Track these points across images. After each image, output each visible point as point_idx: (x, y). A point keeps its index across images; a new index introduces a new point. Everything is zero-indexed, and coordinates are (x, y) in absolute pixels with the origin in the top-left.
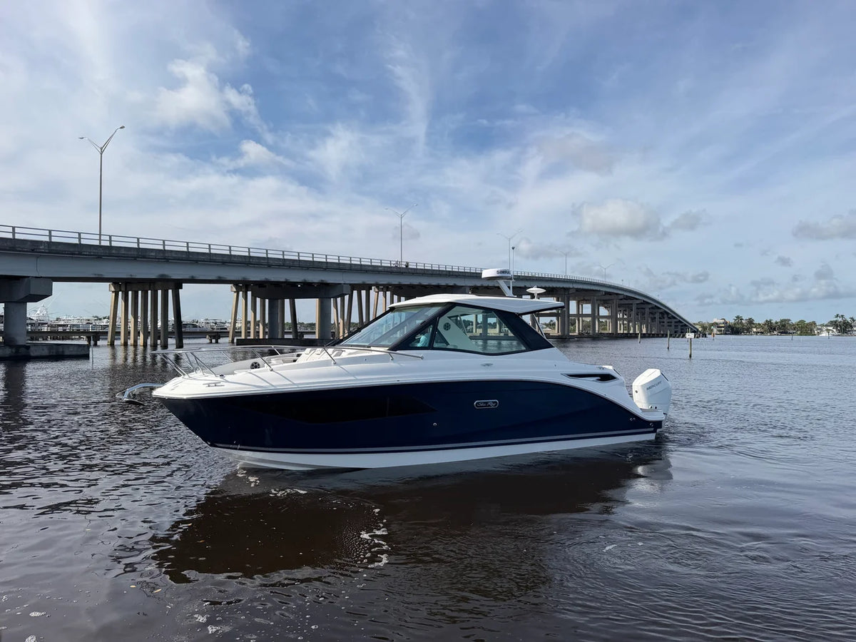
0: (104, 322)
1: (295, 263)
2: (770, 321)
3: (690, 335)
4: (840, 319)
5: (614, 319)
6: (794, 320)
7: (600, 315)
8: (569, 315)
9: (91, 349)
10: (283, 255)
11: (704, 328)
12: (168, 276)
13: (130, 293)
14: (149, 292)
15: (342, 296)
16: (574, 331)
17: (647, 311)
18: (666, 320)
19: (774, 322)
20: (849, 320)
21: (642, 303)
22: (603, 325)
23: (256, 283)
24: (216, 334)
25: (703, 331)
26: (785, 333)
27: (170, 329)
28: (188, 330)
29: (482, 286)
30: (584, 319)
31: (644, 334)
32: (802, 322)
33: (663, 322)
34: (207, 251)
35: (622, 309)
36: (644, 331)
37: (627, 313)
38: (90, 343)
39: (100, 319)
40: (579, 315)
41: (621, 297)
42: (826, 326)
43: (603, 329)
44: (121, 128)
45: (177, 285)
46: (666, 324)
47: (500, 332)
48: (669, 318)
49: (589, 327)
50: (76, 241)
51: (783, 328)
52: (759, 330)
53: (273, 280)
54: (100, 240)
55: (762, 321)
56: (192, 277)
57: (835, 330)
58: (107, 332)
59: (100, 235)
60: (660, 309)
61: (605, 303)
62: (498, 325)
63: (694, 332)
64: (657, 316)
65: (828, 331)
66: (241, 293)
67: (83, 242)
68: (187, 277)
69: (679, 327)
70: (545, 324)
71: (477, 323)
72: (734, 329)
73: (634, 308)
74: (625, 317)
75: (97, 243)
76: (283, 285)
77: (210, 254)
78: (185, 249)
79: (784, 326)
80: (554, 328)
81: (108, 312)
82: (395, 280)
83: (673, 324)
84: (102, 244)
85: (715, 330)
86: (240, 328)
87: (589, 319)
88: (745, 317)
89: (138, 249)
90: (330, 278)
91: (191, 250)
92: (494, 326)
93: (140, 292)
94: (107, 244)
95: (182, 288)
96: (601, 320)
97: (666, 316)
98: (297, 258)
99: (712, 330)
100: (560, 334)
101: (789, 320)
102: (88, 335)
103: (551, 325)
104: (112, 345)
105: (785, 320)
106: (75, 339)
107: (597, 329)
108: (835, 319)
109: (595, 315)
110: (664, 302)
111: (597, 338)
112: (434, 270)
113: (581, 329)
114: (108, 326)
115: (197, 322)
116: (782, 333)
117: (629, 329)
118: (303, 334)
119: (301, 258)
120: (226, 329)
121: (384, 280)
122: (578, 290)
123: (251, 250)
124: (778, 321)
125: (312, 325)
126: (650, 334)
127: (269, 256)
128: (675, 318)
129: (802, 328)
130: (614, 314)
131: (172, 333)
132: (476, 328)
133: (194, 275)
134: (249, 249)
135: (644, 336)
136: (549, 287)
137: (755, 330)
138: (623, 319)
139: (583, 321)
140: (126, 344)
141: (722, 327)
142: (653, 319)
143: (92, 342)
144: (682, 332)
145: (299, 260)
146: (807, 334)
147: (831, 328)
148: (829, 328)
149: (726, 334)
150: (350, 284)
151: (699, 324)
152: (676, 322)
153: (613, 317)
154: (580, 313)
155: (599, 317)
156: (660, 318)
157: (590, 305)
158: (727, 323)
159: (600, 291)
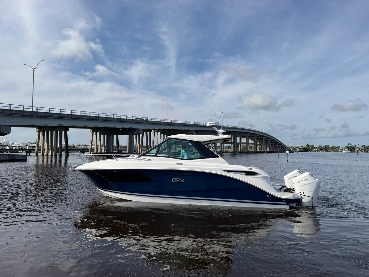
0: (34, 145)
1: (119, 120)
3: (287, 152)
4: (350, 146)
5: (255, 145)
6: (331, 146)
8: (236, 143)
9: (27, 157)
10: (113, 116)
11: (293, 149)
12: (62, 125)
13: (45, 132)
14: (54, 132)
15: (139, 134)
16: (239, 150)
17: (269, 141)
18: (277, 145)
19: (322, 146)
20: (354, 146)
21: (267, 138)
22: (251, 147)
23: (101, 128)
24: (83, 150)
25: (293, 150)
26: (327, 151)
27: (63, 148)
28: (71, 148)
29: (199, 130)
30: (243, 144)
32: (334, 146)
34: (80, 114)
35: (259, 140)
36: (268, 150)
37: (261, 142)
38: (27, 154)
39: (32, 144)
40: (241, 143)
41: (258, 135)
42: (344, 148)
43: (251, 149)
44: (43, 60)
45: (66, 129)
46: (277, 147)
48: (279, 144)
49: (245, 148)
50: (22, 109)
51: (326, 149)
52: (316, 150)
53: (108, 127)
54: (32, 109)
55: (318, 146)
56: (73, 125)
57: (348, 150)
58: (35, 150)
59: (33, 107)
60: (275, 140)
61: (252, 138)
64: (274, 143)
65: (345, 150)
66: (94, 133)
67: (25, 110)
68: (71, 125)
69: (283, 148)
72: (306, 149)
73: (264, 140)
74: (260, 144)
75: (31, 110)
76: (113, 129)
77: (81, 116)
78: (70, 113)
79: (326, 148)
80: (230, 149)
81: (36, 141)
82: (162, 127)
83: (280, 147)
84: (33, 111)
85: (298, 150)
86: (94, 148)
87: (245, 145)
88: (311, 144)
89: (49, 113)
90: (134, 126)
91: (73, 114)
93: (50, 132)
94: (36, 111)
95: (68, 130)
96: (250, 145)
97: (277, 144)
98: (119, 118)
99: (297, 150)
100: (232, 151)
101: (329, 146)
102: (26, 151)
103: (229, 147)
104: (37, 155)
105: (327, 146)
106: (20, 152)
107: (248, 149)
108: (348, 145)
109: (247, 143)
110: (277, 138)
111: (248, 153)
112: (179, 123)
113: (241, 149)
114: (35, 147)
115: (75, 145)
116: (326, 151)
117: (262, 149)
118: (121, 150)
119: (121, 118)
120: (88, 148)
121: (157, 127)
122: (240, 132)
123: (99, 114)
124: (325, 146)
125: (126, 147)
126: (270, 151)
127: (107, 116)
128: (281, 145)
129: (334, 149)
130: (255, 143)
131: (64, 150)
133: (74, 125)
134: (98, 113)
135: (268, 152)
137: (315, 150)
138: (259, 145)
139: (242, 146)
140: (43, 155)
141: (301, 148)
142: (272, 145)
143: (28, 154)
144: (284, 151)
145: (120, 118)
146: (336, 151)
147: (346, 149)
148: (345, 149)
149: (303, 151)
150: (142, 129)
151: (291, 147)
152: (281, 146)
153: (255, 144)
154: (241, 142)
155: (249, 144)
156: (275, 145)
157: (245, 139)
158: (303, 147)
159: (249, 133)
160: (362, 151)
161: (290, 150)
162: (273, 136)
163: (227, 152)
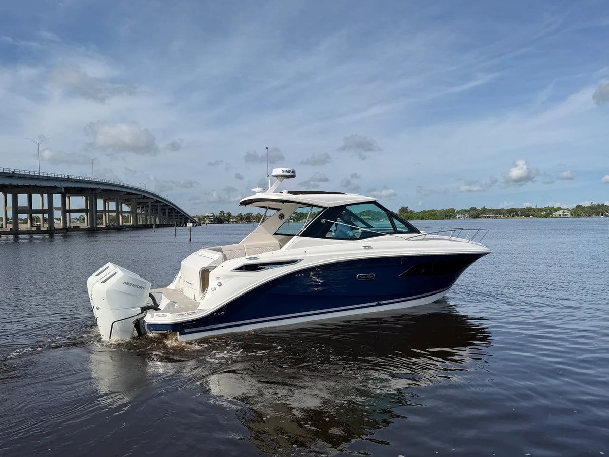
2: (241, 214)
3: (190, 225)
5: (134, 214)
6: (254, 213)
7: (123, 210)
8: (97, 211)
11: (200, 220)
16: (102, 224)
17: (159, 208)
18: (173, 214)
19: (243, 214)
21: (155, 202)
22: (125, 219)
25: (198, 222)
26: (249, 222)
29: (11, 185)
30: (109, 214)
31: (158, 225)
32: (259, 214)
33: (172, 216)
35: (140, 206)
36: (158, 223)
37: (144, 209)
40: (105, 211)
41: (139, 197)
43: (127, 222)
47: (32, 226)
48: (176, 213)
49: (114, 220)
51: (248, 219)
52: (234, 220)
55: (236, 215)
60: (169, 206)
61: (127, 201)
62: (29, 221)
63: (193, 223)
64: (167, 211)
69: (183, 219)
70: (76, 219)
71: (7, 219)
72: (219, 220)
73: (150, 204)
74: (143, 212)
79: (249, 217)
80: (84, 222)
83: (179, 217)
85: (207, 221)
87: (114, 214)
88: (226, 212)
92: (25, 222)
96: (124, 214)
97: (173, 211)
99: (205, 221)
100: (89, 227)
105: (249, 214)
107: (121, 222)
109: (118, 211)
110: (172, 201)
111: (120, 229)
113: (107, 222)
116: (247, 222)
117: (146, 222)
122: (104, 190)
126: (162, 225)
128: (180, 213)
129: (259, 218)
130: (134, 210)
132: (6, 223)
135: (157, 226)
136: (78, 188)
137: (232, 220)
138: (141, 214)
139: (109, 216)
141: (211, 219)
142: (164, 214)
144: (185, 223)
149: (214, 223)
151: (197, 216)
152: (181, 216)
153: (133, 212)
154: (107, 209)
155: (123, 212)
156: (169, 213)
157: (115, 203)
158: (214, 216)
159: (122, 191)
160: (294, 221)
161: (193, 222)
162: (166, 198)
163: (77, 229)
